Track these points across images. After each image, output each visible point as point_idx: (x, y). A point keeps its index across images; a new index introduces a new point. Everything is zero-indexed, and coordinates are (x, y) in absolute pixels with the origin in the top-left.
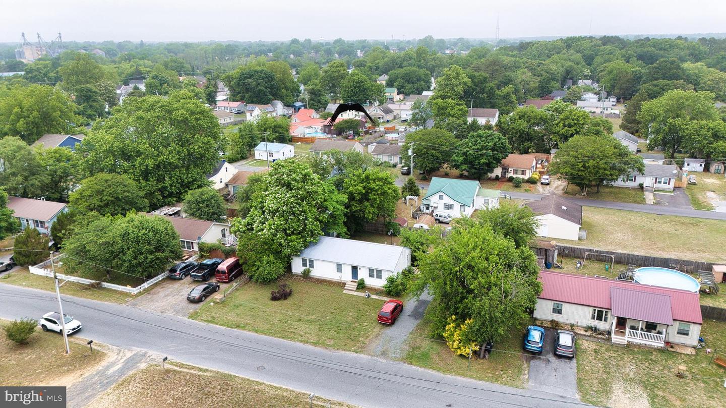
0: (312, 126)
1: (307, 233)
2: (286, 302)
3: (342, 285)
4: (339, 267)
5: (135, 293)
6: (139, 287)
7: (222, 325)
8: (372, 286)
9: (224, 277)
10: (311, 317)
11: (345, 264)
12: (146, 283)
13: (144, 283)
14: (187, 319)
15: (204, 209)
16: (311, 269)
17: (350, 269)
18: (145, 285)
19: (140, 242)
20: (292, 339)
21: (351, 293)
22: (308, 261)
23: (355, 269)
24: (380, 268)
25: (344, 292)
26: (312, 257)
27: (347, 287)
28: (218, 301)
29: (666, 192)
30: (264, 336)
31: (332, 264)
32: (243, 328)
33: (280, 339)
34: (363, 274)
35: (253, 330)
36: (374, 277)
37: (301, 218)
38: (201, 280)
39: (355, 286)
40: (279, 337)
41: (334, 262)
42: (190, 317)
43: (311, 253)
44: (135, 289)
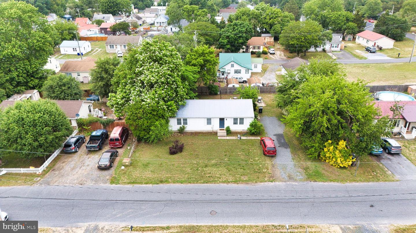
0: (91, 30)
1: (178, 99)
2: (183, 153)
3: (216, 133)
4: (209, 121)
5: (41, 172)
6: (43, 166)
7: (147, 183)
8: (236, 131)
9: (118, 143)
10: (213, 162)
11: (214, 118)
12: (46, 161)
13: (45, 161)
14: (110, 185)
15: (67, 92)
16: (185, 126)
17: (218, 120)
18: (47, 163)
19: (37, 125)
20: (214, 182)
21: (223, 138)
22: (182, 120)
23: (222, 120)
24: (242, 116)
25: (219, 138)
26: (185, 116)
27: (219, 134)
28: (127, 164)
29: (337, 52)
30: (189, 185)
31: (203, 119)
32: (167, 182)
33: (205, 184)
34: (228, 123)
35: (178, 182)
36: (237, 124)
37: (174, 87)
38: (98, 149)
39: (225, 132)
40: (203, 183)
41: (204, 118)
42: (112, 182)
43: (183, 114)
44: (39, 169)
